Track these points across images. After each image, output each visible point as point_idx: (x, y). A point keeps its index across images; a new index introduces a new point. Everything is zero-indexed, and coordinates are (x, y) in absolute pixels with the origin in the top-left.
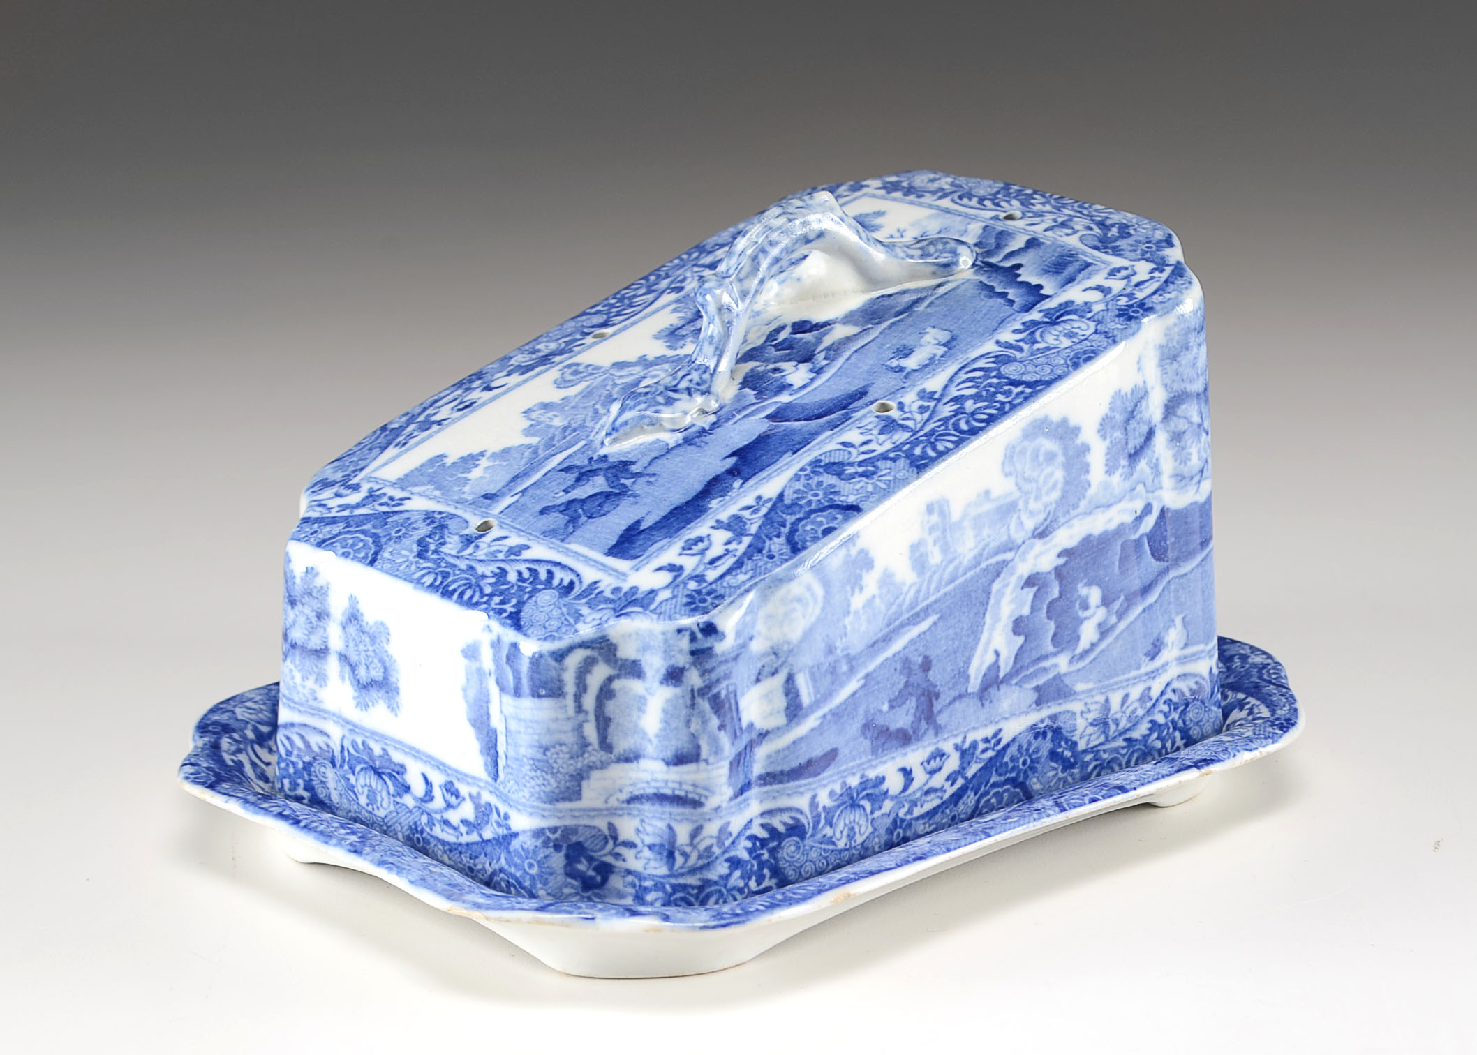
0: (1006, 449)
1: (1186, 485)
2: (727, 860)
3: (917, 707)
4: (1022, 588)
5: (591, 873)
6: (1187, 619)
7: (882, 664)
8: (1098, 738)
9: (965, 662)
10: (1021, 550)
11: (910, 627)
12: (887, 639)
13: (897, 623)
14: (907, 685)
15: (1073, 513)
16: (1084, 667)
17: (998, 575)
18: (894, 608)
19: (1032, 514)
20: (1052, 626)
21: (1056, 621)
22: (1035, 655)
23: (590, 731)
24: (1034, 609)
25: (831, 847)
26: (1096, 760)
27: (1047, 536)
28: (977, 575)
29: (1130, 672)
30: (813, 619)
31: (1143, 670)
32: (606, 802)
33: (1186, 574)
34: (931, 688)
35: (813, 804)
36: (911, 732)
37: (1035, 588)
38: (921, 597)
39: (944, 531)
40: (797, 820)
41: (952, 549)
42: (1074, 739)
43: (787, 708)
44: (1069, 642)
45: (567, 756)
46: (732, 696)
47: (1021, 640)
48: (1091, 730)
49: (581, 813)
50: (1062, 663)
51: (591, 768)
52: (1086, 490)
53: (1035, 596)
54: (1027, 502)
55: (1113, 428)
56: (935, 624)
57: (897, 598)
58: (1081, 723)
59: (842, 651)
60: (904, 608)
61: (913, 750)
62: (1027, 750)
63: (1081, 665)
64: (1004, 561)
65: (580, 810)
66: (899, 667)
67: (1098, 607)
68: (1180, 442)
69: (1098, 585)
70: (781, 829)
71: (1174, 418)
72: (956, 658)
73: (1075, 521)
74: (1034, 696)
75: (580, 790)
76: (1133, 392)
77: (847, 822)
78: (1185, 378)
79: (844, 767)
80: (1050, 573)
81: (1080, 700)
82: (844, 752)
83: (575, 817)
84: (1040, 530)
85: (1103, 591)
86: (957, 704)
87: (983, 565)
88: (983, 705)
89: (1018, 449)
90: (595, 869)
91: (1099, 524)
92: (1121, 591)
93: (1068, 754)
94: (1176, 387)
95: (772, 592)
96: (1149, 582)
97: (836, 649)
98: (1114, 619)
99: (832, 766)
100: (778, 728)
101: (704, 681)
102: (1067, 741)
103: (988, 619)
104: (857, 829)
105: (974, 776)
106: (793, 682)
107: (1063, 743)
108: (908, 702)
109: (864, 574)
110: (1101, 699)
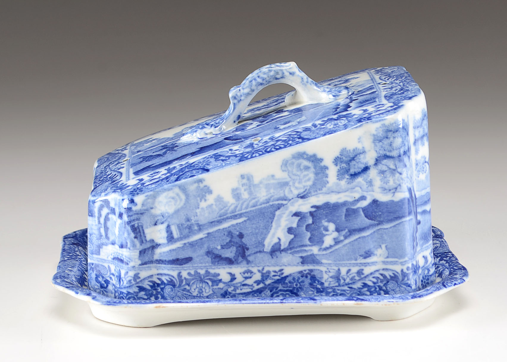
0: (283, 161)
1: (387, 193)
2: (138, 287)
3: (237, 251)
4: (292, 216)
5: (103, 282)
6: (388, 247)
7: (217, 230)
8: (334, 283)
9: (262, 239)
10: (291, 201)
11: (232, 220)
12: (219, 222)
13: (225, 217)
14: (230, 241)
15: (319, 192)
16: (326, 254)
17: (279, 209)
18: (223, 211)
19: (297, 188)
20: (308, 235)
21: (310, 233)
22: (300, 244)
23: (102, 231)
24: (298, 225)
25: (189, 294)
26: (334, 292)
27: (305, 198)
28: (268, 207)
29: (351, 261)
30: (180, 207)
31: (358, 261)
32: (108, 258)
33: (387, 229)
34: (244, 245)
35: (179, 275)
36: (234, 260)
37: (299, 218)
38: (237, 210)
39: (250, 186)
40: (172, 280)
41: (254, 194)
42: (322, 281)
43: (167, 237)
44: (318, 242)
45: (96, 238)
46: (140, 227)
47: (292, 236)
48: (330, 280)
49: (100, 260)
50: (315, 250)
51: (103, 244)
52: (326, 184)
53: (299, 220)
54: (294, 183)
55: (341, 162)
56: (245, 221)
57: (225, 207)
58: (325, 276)
59: (195, 221)
60: (228, 212)
61: (235, 267)
62: (298, 280)
63: (324, 252)
64: (282, 204)
65: (99, 259)
66: (226, 233)
67: (333, 231)
68: (383, 174)
69: (334, 223)
70: (166, 282)
71: (381, 165)
72: (257, 236)
73: (320, 195)
74: (301, 260)
75: (100, 252)
76: (354, 150)
77: (198, 286)
78: (386, 149)
79: (196, 265)
80: (307, 213)
81: (325, 266)
82: (196, 259)
83: (98, 261)
84: (301, 195)
85: (336, 226)
86: (258, 254)
87: (271, 203)
88: (272, 257)
89: (290, 162)
90: (104, 281)
91: (333, 199)
92: (346, 227)
93: (319, 286)
94: (381, 152)
95: (161, 193)
96: (363, 227)
97: (191, 220)
98: (342, 238)
99: (189, 263)
100: (164, 244)
101: (128, 219)
102: (318, 281)
103: (274, 224)
104: (204, 290)
105: (269, 285)
106: (170, 228)
107: (316, 282)
108: (231, 248)
109: (207, 195)
110: (336, 268)
